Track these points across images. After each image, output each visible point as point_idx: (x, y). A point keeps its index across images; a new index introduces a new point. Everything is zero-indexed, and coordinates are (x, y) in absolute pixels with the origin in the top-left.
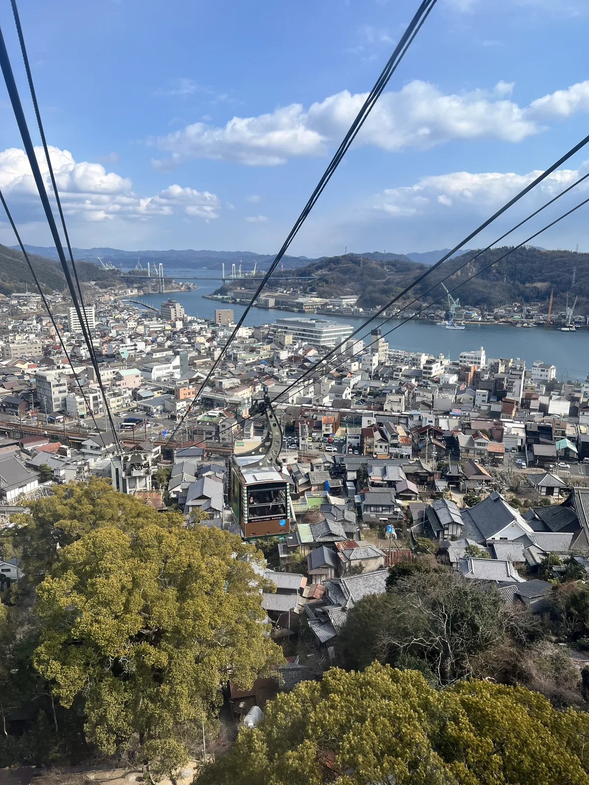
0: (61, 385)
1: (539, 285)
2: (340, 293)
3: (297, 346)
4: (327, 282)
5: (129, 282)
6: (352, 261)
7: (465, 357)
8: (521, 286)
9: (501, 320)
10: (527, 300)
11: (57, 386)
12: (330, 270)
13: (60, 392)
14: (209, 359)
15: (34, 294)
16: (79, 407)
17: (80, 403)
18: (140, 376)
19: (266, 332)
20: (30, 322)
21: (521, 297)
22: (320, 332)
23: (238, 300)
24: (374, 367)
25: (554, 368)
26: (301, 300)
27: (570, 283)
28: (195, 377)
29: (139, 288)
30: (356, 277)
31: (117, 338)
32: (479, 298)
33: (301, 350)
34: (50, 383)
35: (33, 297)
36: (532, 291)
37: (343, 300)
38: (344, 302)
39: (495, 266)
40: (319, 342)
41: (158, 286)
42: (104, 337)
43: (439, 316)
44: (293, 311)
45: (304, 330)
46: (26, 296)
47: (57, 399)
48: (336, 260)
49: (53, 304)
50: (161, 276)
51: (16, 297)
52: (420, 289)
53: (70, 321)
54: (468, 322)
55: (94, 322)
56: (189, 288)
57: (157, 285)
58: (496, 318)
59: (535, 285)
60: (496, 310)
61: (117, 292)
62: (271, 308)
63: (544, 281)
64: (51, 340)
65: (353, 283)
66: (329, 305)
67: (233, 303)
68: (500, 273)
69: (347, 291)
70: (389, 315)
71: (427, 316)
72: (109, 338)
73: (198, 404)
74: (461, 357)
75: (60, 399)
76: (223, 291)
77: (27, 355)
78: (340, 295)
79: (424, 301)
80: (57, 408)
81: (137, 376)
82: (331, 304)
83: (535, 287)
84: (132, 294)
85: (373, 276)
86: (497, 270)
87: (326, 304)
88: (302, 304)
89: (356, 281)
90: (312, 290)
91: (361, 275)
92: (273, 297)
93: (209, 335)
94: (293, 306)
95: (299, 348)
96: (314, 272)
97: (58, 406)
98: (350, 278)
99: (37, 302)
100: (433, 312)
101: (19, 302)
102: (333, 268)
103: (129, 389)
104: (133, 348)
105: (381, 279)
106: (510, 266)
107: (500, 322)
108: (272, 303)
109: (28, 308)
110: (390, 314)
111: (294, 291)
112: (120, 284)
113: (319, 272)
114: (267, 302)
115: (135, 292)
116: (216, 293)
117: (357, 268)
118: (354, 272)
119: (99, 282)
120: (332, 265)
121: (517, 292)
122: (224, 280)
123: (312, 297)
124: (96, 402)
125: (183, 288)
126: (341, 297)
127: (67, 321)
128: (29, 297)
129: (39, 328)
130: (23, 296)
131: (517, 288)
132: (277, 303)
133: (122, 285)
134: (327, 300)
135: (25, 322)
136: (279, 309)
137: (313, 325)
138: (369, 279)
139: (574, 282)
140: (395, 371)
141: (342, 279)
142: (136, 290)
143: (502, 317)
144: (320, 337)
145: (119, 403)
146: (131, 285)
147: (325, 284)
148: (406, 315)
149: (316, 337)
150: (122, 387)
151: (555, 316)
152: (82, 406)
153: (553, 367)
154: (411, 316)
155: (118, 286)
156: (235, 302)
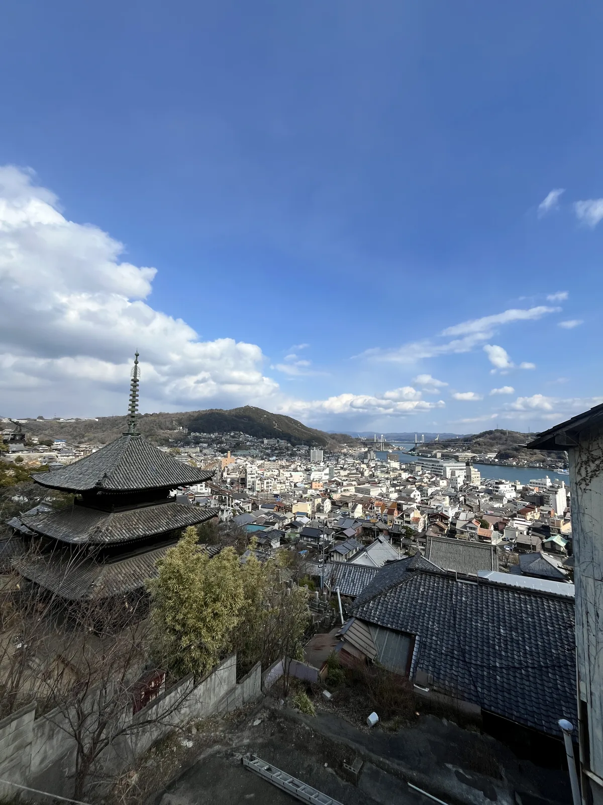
2: (487, 451)
4: (479, 445)
6: (501, 433)
7: (534, 483)
12: (486, 438)
17: (258, 484)
23: (420, 454)
24: (459, 486)
26: (458, 454)
30: (501, 442)
38: (489, 456)
40: (441, 472)
43: (558, 466)
45: (433, 465)
47: (250, 481)
48: (490, 432)
56: (399, 449)
66: (477, 457)
69: (492, 450)
70: (518, 464)
71: (549, 466)
74: (531, 483)
76: (414, 450)
79: (549, 456)
85: (516, 442)
87: (475, 457)
88: (458, 456)
90: (468, 449)
91: (505, 440)
92: (441, 452)
94: (452, 457)
96: (474, 439)
98: (497, 443)
100: (554, 464)
102: (488, 437)
105: (522, 443)
108: (439, 455)
111: (458, 450)
113: (477, 439)
116: (411, 451)
117: (504, 436)
118: (500, 439)
120: (488, 435)
122: (416, 444)
124: (268, 485)
125: (395, 449)
126: (488, 453)
132: (442, 455)
134: (477, 455)
141: (491, 444)
144: (442, 469)
148: (531, 465)
149: (440, 469)
154: (535, 465)
155: (358, 447)
156: (418, 455)
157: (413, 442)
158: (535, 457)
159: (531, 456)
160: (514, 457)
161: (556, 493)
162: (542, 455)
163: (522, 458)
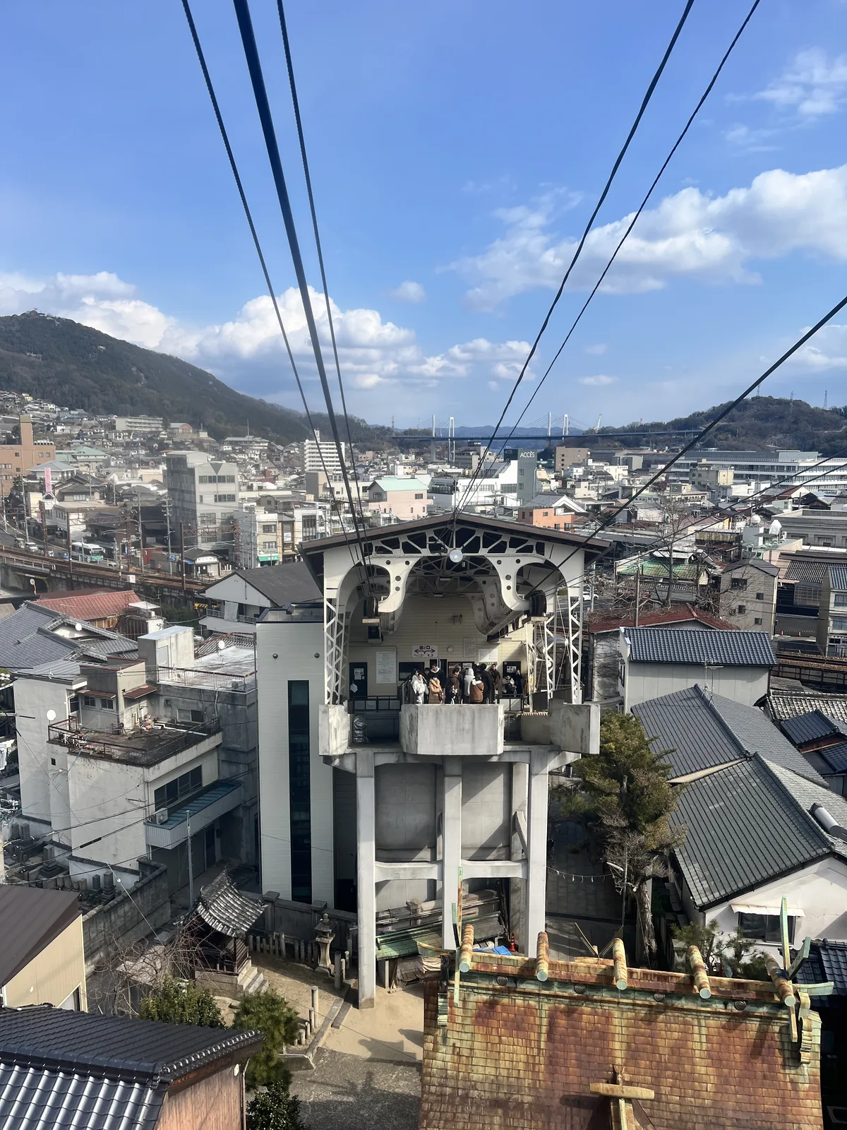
0: (222, 479)
4: (734, 434)
5: (403, 446)
11: (212, 480)
13: (220, 498)
15: (258, 439)
16: (262, 538)
17: (267, 528)
18: (425, 495)
34: (192, 471)
35: (257, 442)
41: (446, 452)
46: (246, 442)
47: (210, 518)
49: (286, 454)
50: (451, 434)
51: (230, 442)
57: (444, 451)
65: (780, 436)
75: (219, 516)
80: (209, 540)
81: (419, 496)
89: (785, 432)
91: (795, 422)
97: (210, 538)
99: (261, 450)
101: (233, 449)
109: (246, 457)
112: (390, 448)
119: (359, 444)
128: (251, 442)
130: (241, 442)
133: (392, 450)
138: (809, 429)
142: (414, 456)
146: (405, 450)
147: (730, 436)
152: (270, 537)
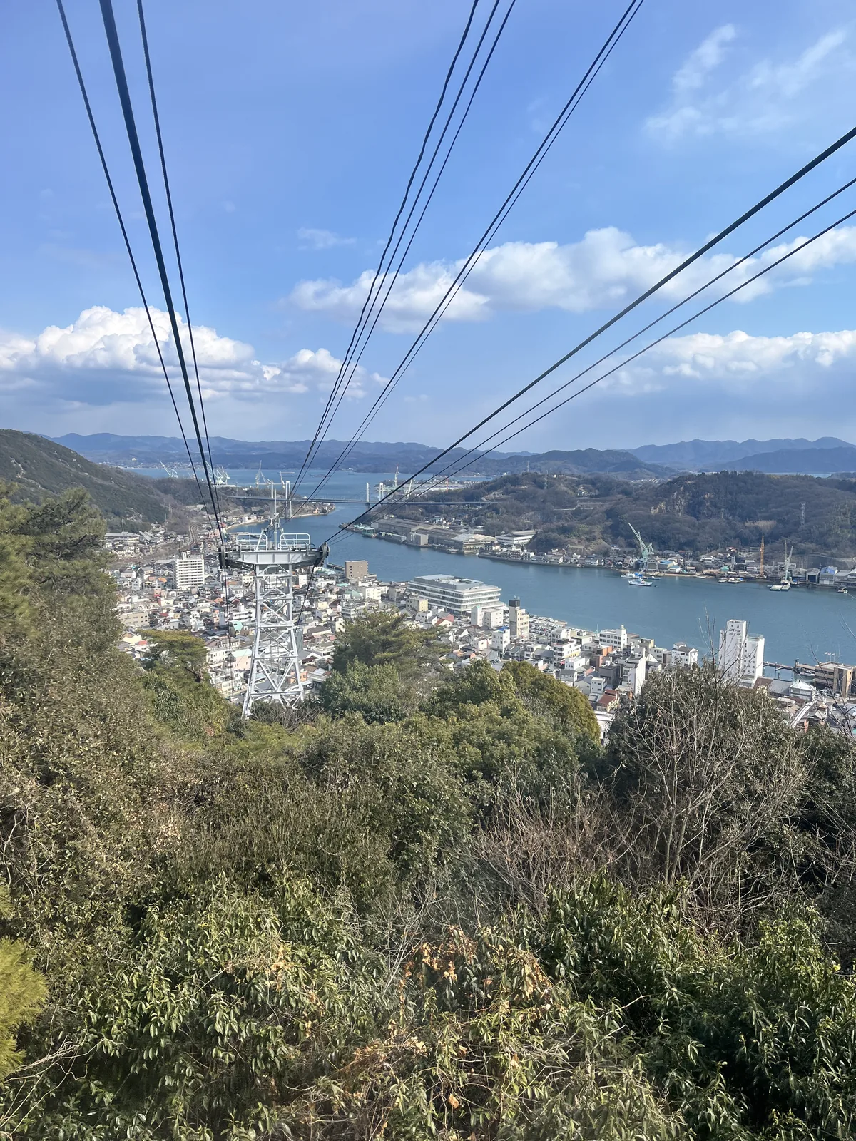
1: (761, 524)
2: (514, 526)
3: (430, 614)
4: (497, 512)
5: (246, 505)
6: (535, 481)
7: (605, 636)
8: (739, 525)
9: (705, 571)
10: (746, 543)
12: (507, 492)
14: (330, 631)
15: (131, 534)
19: (402, 592)
20: (129, 575)
21: (737, 540)
22: (461, 596)
23: (383, 534)
25: (694, 652)
26: (460, 538)
27: (797, 523)
28: (309, 657)
29: (258, 513)
30: (536, 505)
31: (230, 600)
32: (682, 540)
33: (436, 618)
35: (130, 537)
36: (752, 532)
37: (515, 539)
38: (516, 540)
39: (710, 498)
40: (459, 607)
42: (216, 598)
43: (627, 565)
44: (449, 553)
45: (444, 593)
46: (122, 537)
49: (154, 546)
51: (110, 538)
52: (611, 527)
53: (175, 572)
54: (662, 575)
55: (203, 573)
56: (324, 511)
58: (697, 570)
59: (757, 524)
60: (703, 557)
61: (230, 519)
62: (423, 547)
63: (766, 519)
64: (156, 604)
65: (532, 513)
66: (495, 545)
67: (377, 537)
68: (716, 506)
69: (524, 524)
70: (566, 562)
71: (614, 564)
72: (221, 600)
73: (309, 688)
76: (363, 519)
77: (133, 626)
78: (514, 529)
79: (615, 543)
82: (497, 544)
83: (756, 527)
84: (250, 521)
85: (559, 504)
86: (712, 502)
87: (492, 544)
88: (461, 543)
89: (536, 510)
91: (543, 502)
92: (426, 532)
93: (334, 597)
94: (450, 546)
95: (434, 616)
96: (484, 495)
98: (528, 507)
99: (135, 545)
100: (621, 559)
101: (113, 545)
102: (509, 490)
103: (241, 671)
104: (247, 616)
105: (570, 507)
106: (729, 497)
107: (703, 575)
108: (424, 540)
109: (125, 553)
110: (567, 560)
111: (457, 522)
112: (234, 508)
113: (492, 496)
114: (418, 538)
115: (254, 518)
116: (357, 521)
117: (540, 492)
118: (534, 497)
119: (208, 505)
120: (509, 486)
121: (733, 533)
123: (476, 533)
125: (316, 512)
126: (515, 533)
127: (171, 573)
128: (126, 537)
129: (140, 583)
130: (118, 537)
131: (733, 528)
132: (431, 540)
133: (237, 510)
134: (494, 539)
135: (123, 575)
136: (432, 548)
137: (454, 587)
138: (553, 507)
139: (803, 522)
140: (526, 650)
141: (517, 508)
142: (255, 516)
143: (707, 567)
144: (461, 602)
145: (231, 687)
146: (248, 509)
147: (495, 514)
148: (587, 562)
149: (457, 601)
150: (234, 669)
151: (769, 568)
153: (693, 650)
154: (593, 563)
155: (232, 511)
156: (379, 537)
157: (361, 499)
158: (593, 546)
159: (587, 543)
160: (560, 546)
161: (636, 667)
162: (604, 539)
163: (572, 549)
